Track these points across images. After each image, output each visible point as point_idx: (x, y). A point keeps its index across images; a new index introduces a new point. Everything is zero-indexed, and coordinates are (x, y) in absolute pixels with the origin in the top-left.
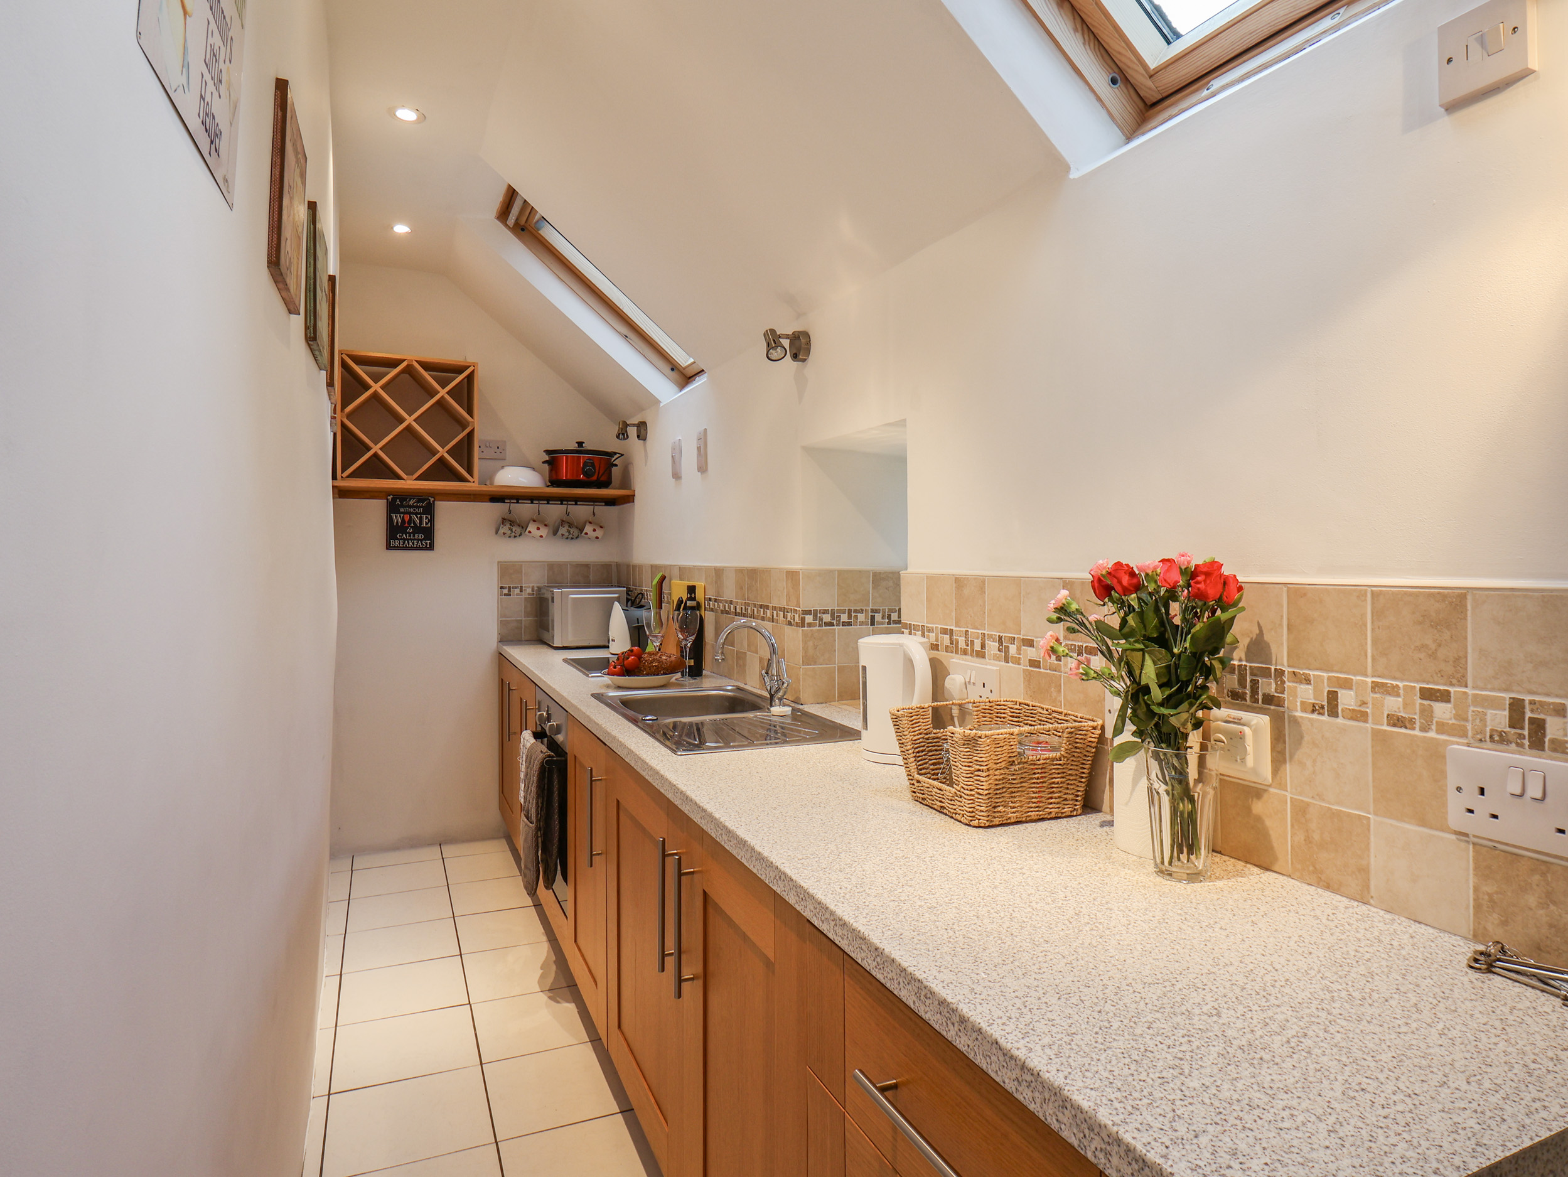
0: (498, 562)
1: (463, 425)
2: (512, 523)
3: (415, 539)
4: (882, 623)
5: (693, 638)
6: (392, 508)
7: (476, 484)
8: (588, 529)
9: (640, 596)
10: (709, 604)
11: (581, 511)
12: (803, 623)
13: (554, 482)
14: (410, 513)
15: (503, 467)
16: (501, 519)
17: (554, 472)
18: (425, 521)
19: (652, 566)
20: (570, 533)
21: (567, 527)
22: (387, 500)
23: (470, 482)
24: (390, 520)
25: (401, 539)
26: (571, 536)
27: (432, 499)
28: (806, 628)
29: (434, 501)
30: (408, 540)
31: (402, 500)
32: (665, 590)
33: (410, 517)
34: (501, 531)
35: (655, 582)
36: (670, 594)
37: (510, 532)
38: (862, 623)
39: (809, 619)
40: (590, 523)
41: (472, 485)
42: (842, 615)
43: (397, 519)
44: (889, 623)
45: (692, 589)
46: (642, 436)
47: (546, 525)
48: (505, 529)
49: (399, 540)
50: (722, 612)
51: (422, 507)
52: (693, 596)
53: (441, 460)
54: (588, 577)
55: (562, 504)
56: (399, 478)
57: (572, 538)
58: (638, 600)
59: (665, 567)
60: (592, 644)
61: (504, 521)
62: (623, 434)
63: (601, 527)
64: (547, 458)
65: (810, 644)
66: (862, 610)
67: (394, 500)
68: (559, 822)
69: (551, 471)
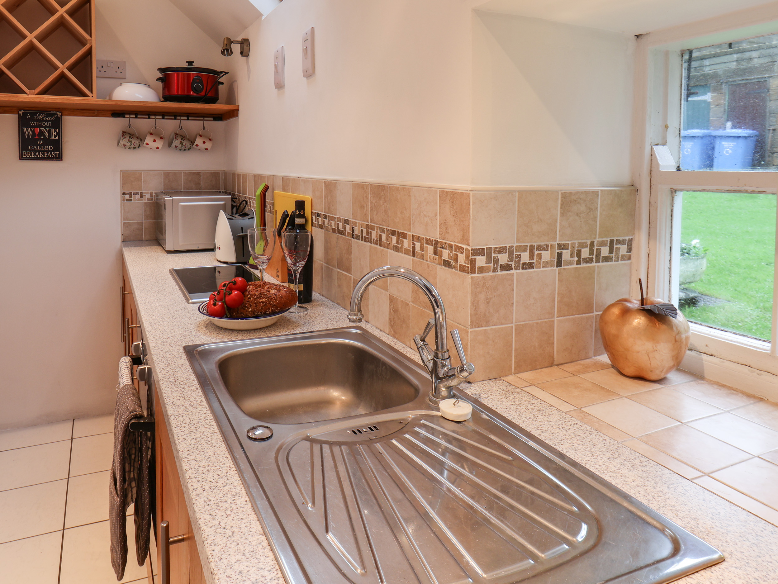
0: (121, 171)
1: (83, 43)
2: (131, 136)
3: (46, 151)
4: (570, 263)
5: (303, 263)
6: (23, 122)
7: (95, 98)
8: (199, 141)
9: (244, 202)
10: (317, 220)
11: (193, 125)
12: (472, 268)
13: (167, 98)
14: (40, 127)
15: (121, 84)
16: (121, 133)
17: (166, 90)
18: (53, 134)
19: (255, 176)
20: (182, 145)
21: (180, 140)
22: (19, 114)
23: (89, 97)
24: (21, 134)
25: (32, 150)
26: (183, 148)
27: (59, 114)
28: (476, 275)
29: (61, 116)
30: (39, 151)
31: (33, 114)
32: (268, 200)
33: (40, 130)
34: (122, 143)
35: (259, 192)
36: (273, 204)
37: (129, 144)
38: (546, 264)
39: (481, 261)
40: (201, 136)
41: (91, 100)
42: (522, 254)
43: (28, 132)
44: (578, 263)
45: (300, 205)
46: (245, 53)
47: (161, 138)
48: (125, 141)
49: (31, 151)
50: (334, 231)
51: (50, 121)
52: (302, 212)
53: (62, 76)
54: (199, 184)
55: (175, 119)
56: (24, 92)
57: (185, 150)
58: (242, 206)
59: (268, 177)
60: (201, 247)
61: (124, 133)
62: (227, 51)
63: (210, 140)
64: (160, 75)
65: (482, 296)
66: (547, 246)
67: (25, 114)
68: (149, 486)
69: (164, 88)
